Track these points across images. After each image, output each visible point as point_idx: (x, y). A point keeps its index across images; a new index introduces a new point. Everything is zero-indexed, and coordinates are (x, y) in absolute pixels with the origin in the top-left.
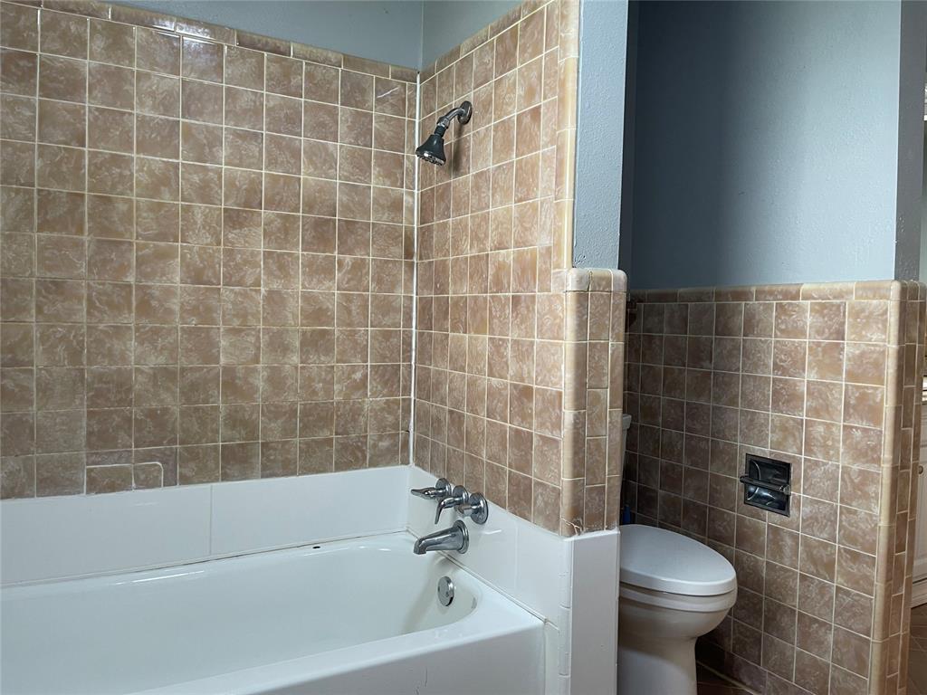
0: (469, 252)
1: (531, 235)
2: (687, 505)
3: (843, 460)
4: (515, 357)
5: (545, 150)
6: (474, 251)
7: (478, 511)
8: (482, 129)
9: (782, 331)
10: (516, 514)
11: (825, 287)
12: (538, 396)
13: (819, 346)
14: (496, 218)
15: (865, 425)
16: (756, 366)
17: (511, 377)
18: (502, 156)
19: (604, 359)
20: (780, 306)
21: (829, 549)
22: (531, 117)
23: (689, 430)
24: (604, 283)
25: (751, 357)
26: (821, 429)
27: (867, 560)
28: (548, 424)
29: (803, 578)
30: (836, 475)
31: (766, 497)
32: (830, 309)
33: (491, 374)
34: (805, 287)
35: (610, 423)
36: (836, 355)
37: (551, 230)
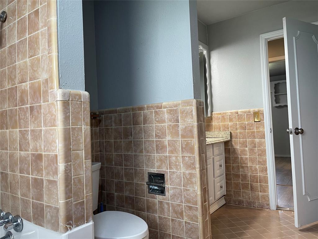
0: (8, 86)
1: (38, 73)
2: (126, 197)
3: (183, 170)
4: (33, 138)
5: (42, 30)
6: (9, 85)
7: (18, 225)
8: (11, 24)
9: (157, 121)
10: (37, 224)
11: (171, 103)
12: (45, 159)
13: (171, 126)
14: (19, 67)
15: (189, 155)
16: (149, 136)
17: (31, 150)
18: (21, 35)
19: (80, 135)
20: (156, 112)
21: (181, 206)
22: (34, 14)
23: (125, 166)
24: (77, 97)
25: (147, 133)
26: (174, 158)
27: (195, 208)
28: (51, 173)
29: (173, 220)
30: (181, 176)
31: (156, 189)
32: (173, 111)
33: (21, 150)
34: (164, 104)
35: (85, 168)
36: (177, 129)
37: (47, 70)
